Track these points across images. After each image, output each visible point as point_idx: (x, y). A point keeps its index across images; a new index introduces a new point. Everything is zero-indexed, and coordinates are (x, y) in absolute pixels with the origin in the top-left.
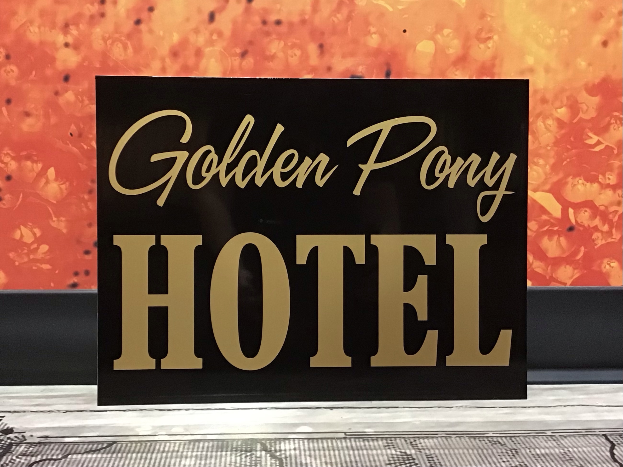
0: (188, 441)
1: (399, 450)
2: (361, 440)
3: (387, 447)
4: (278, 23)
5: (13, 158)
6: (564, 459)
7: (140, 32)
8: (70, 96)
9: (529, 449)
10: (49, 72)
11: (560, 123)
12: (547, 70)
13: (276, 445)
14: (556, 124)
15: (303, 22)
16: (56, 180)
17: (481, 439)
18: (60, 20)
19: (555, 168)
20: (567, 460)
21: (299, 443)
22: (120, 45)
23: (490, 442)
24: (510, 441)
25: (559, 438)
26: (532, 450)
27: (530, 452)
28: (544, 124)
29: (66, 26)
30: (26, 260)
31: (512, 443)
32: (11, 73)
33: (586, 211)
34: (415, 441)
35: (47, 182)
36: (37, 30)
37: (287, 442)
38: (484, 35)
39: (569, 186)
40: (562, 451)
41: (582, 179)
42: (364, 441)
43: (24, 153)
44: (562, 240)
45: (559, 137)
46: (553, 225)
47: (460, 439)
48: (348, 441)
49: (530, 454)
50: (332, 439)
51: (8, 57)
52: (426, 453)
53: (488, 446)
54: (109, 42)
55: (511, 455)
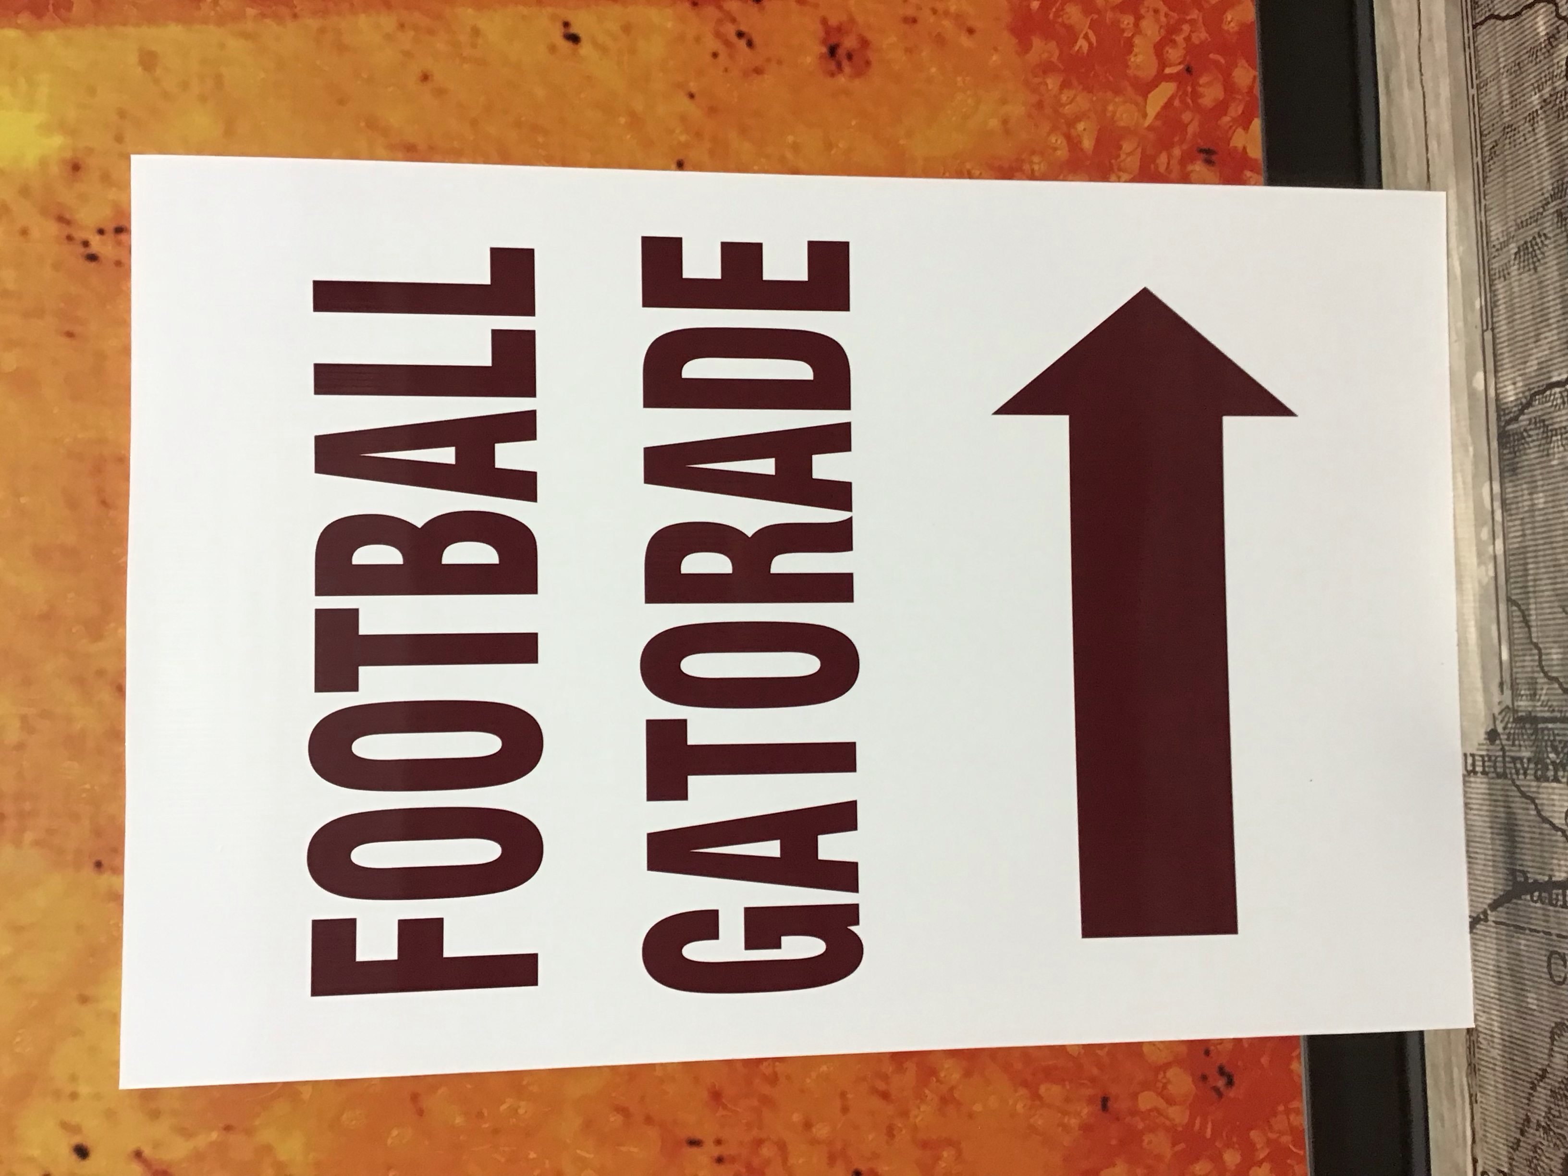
0: (1505, 514)
1: (1512, 263)
2: (1495, 310)
3: (1507, 276)
6: (1518, 72)
9: (1503, 113)
11: (1065, 85)
12: (1004, 102)
13: (1508, 408)
14: (1065, 91)
17: (1488, 170)
19: (1117, 92)
20: (1520, 68)
21: (1504, 381)
23: (1492, 158)
24: (1488, 136)
25: (1484, 78)
26: (1505, 109)
27: (1507, 111)
28: (1068, 104)
31: (1493, 133)
33: (1167, 52)
34: (1494, 246)
37: (1501, 396)
39: (1139, 73)
40: (1505, 74)
41: (1128, 57)
42: (1496, 306)
44: (1203, 80)
45: (1081, 87)
46: (1185, 93)
47: (1488, 194)
48: (1497, 325)
49: (1510, 112)
50: (1494, 345)
52: (1516, 230)
53: (1499, 161)
55: (1512, 133)
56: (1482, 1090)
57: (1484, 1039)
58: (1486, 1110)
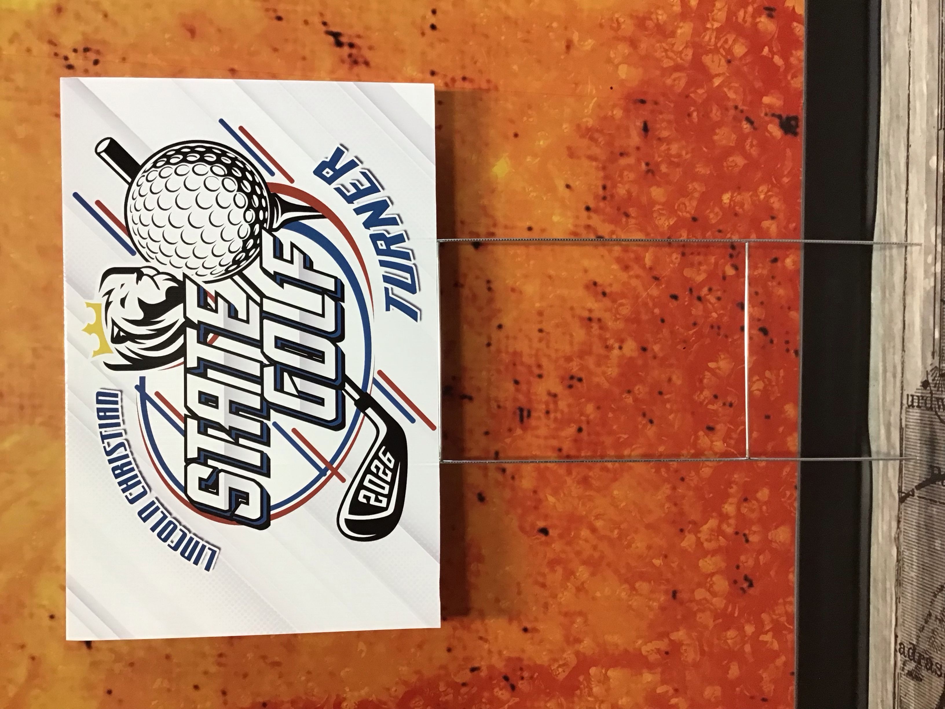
4: (604, 188)
5: (701, 392)
7: (611, 293)
8: (656, 348)
10: (640, 362)
15: (604, 168)
16: (717, 361)
18: (602, 352)
22: (621, 308)
29: (607, 347)
30: (776, 387)
32: (641, 390)
35: (719, 368)
36: (610, 369)
38: (615, 25)
43: (698, 384)
51: (629, 392)
54: (618, 316)
56: (904, 595)
57: (907, 566)
58: (905, 607)
